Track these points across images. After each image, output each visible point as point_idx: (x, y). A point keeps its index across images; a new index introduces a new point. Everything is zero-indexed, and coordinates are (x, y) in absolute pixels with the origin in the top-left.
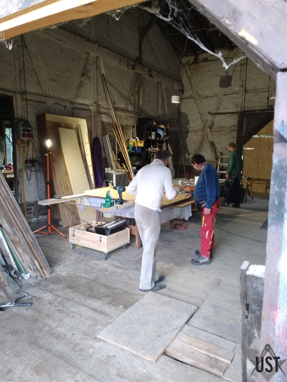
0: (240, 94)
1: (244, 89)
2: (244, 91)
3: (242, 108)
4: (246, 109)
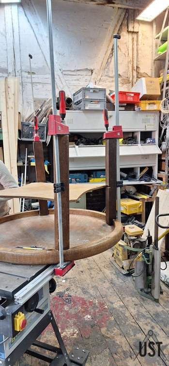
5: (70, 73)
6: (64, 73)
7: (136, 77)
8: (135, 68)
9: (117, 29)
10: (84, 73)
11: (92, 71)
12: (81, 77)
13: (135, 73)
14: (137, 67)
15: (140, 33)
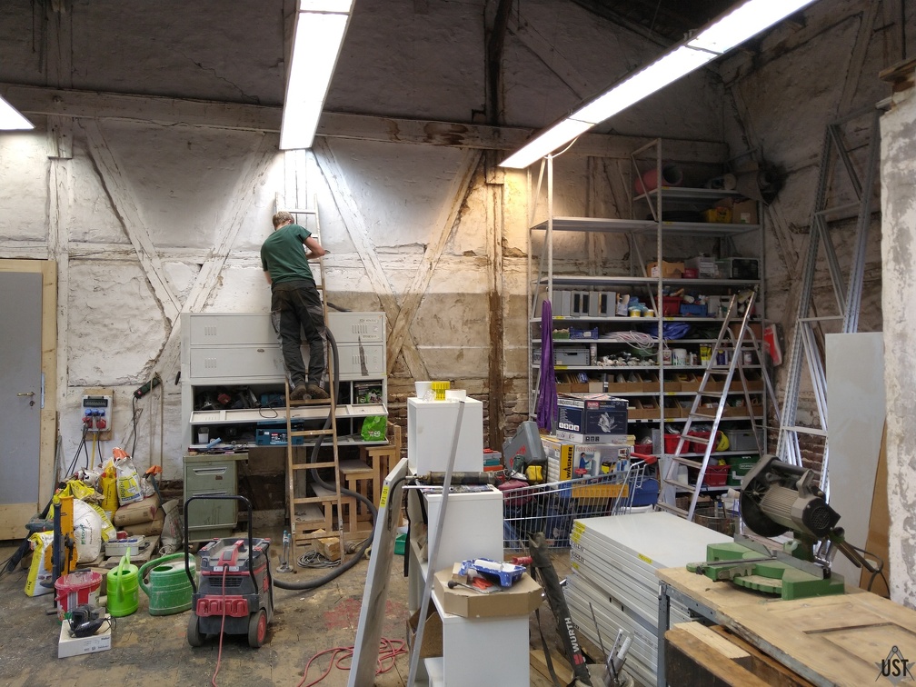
5: (387, 250)
6: (378, 250)
7: (500, 253)
8: (500, 241)
9: (468, 180)
10: (413, 250)
11: (425, 247)
12: (406, 256)
13: (499, 249)
14: (503, 240)
15: (506, 186)
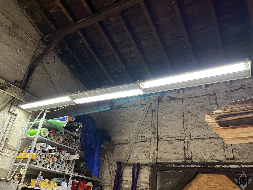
0: (152, 141)
1: (156, 137)
2: (156, 139)
3: (154, 159)
4: (159, 161)
8: (5, 140)
13: (3, 143)
15: (18, 116)
